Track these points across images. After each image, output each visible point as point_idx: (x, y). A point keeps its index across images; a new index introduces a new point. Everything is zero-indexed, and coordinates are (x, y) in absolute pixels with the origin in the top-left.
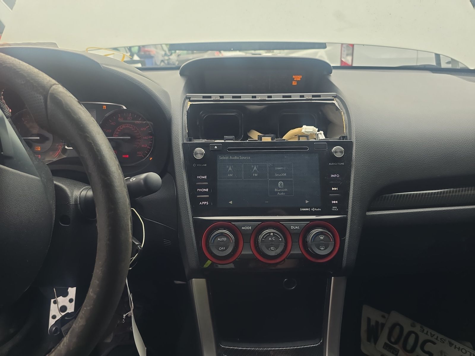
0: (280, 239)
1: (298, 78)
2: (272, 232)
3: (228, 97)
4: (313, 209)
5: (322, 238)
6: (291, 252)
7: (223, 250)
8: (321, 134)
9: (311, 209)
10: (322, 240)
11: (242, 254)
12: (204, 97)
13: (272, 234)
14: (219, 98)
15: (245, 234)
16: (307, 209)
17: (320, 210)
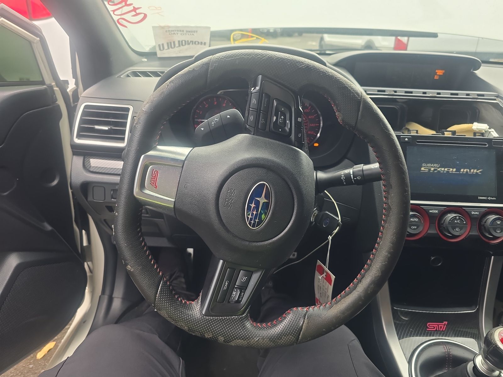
0: (465, 222)
1: (440, 72)
2: (458, 216)
3: (401, 92)
4: (489, 198)
5: (499, 223)
6: (470, 234)
7: (415, 229)
8: (493, 132)
9: (487, 198)
10: (499, 225)
11: (428, 233)
12: (379, 91)
13: (458, 218)
14: (393, 93)
15: (432, 217)
16: (484, 198)
17: (495, 199)
